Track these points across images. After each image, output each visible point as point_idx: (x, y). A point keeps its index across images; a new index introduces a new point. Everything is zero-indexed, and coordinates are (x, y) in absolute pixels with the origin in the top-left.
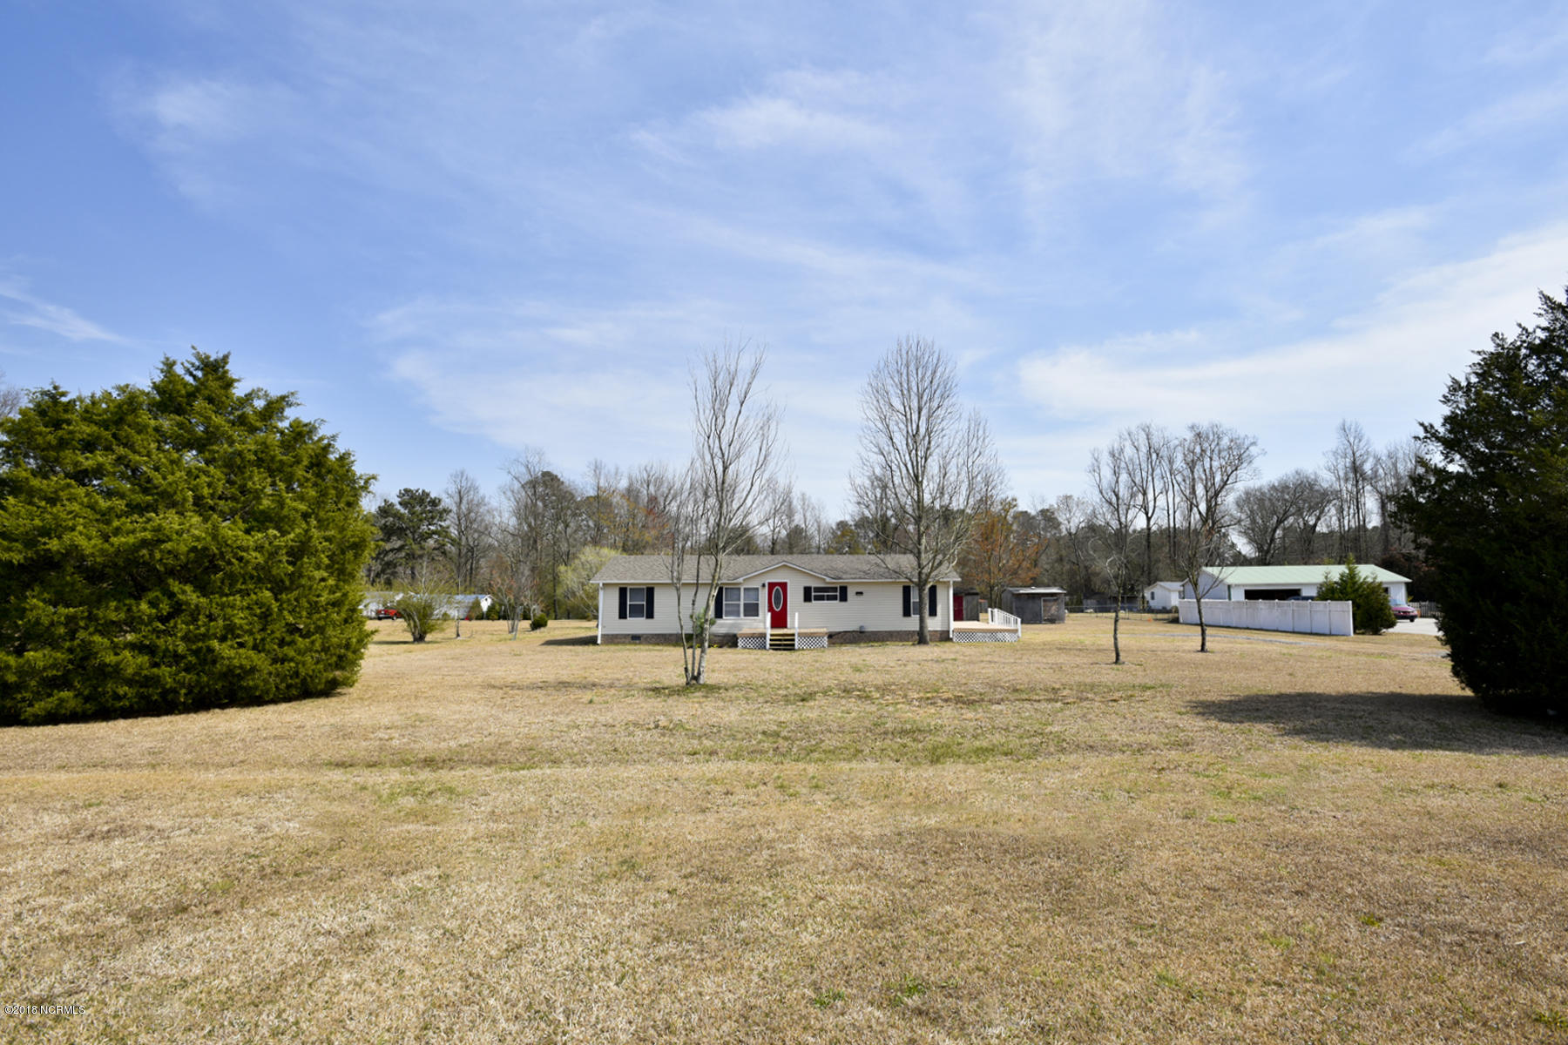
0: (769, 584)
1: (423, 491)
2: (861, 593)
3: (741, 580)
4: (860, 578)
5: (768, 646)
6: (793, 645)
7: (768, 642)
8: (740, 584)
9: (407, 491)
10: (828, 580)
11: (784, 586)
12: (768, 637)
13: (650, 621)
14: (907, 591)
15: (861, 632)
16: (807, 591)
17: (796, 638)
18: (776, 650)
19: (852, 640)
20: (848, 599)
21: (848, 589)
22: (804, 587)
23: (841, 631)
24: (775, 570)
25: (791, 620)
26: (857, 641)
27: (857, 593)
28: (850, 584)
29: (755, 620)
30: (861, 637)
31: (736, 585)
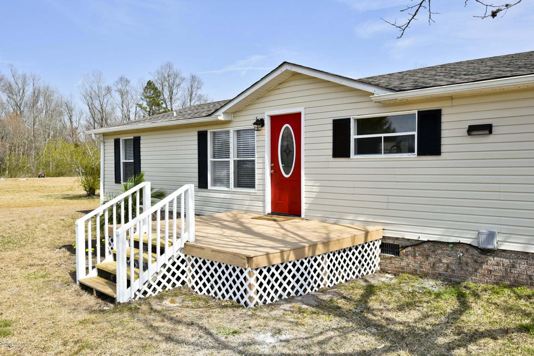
0: (271, 118)
2: (488, 129)
3: (220, 114)
10: (378, 94)
11: (295, 121)
15: (485, 251)
16: (342, 128)
19: (453, 271)
20: (443, 148)
21: (444, 119)
22: (334, 120)
23: (422, 239)
24: (280, 86)
25: (310, 201)
26: (471, 274)
27: (472, 130)
28: (449, 103)
29: (249, 194)
30: (484, 266)
31: (223, 126)
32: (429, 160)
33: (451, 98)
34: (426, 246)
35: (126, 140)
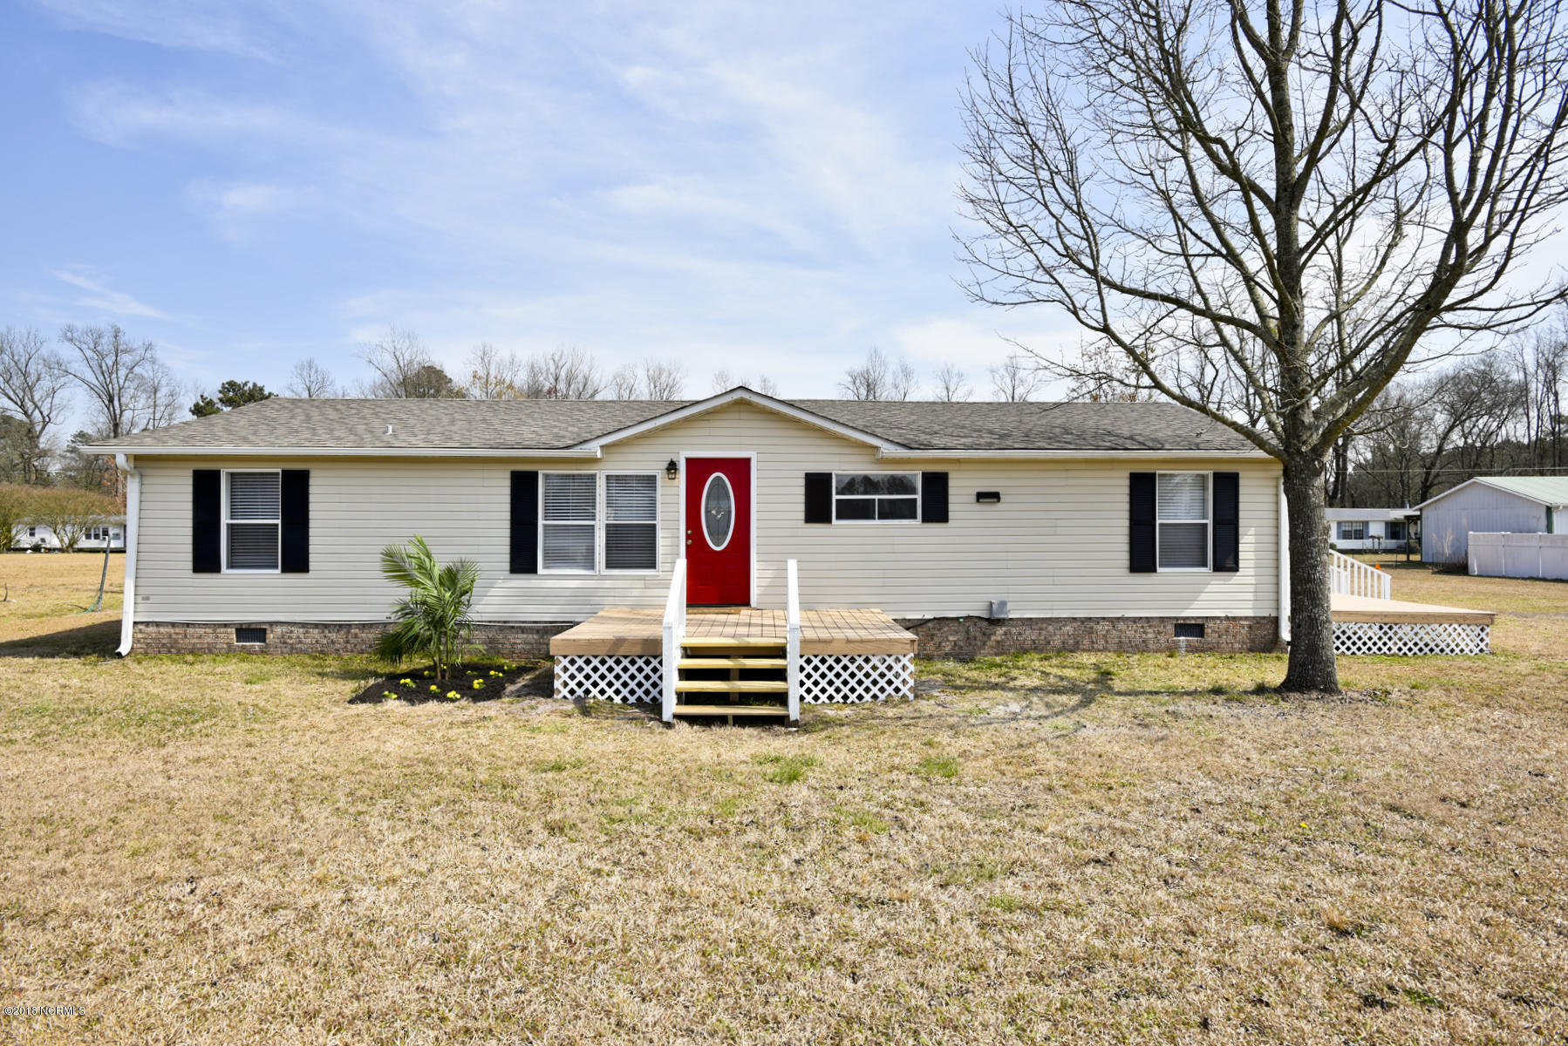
0: (689, 461)
1: (255, 385)
2: (994, 496)
3: (594, 448)
4: (989, 447)
5: (670, 707)
6: (781, 698)
7: (672, 684)
8: (593, 461)
9: (232, 384)
10: (888, 450)
11: (739, 470)
12: (674, 661)
13: (294, 579)
14: (1143, 490)
15: (994, 622)
16: (817, 487)
17: (792, 663)
18: (706, 721)
19: (961, 648)
20: (951, 515)
21: (951, 483)
22: (807, 475)
23: (927, 617)
24: (708, 417)
25: (765, 582)
26: (980, 649)
27: (981, 496)
28: (956, 467)
29: (643, 578)
30: (993, 638)
31: (579, 466)
32: (935, 528)
33: (958, 461)
34: (930, 625)
35: (232, 475)
